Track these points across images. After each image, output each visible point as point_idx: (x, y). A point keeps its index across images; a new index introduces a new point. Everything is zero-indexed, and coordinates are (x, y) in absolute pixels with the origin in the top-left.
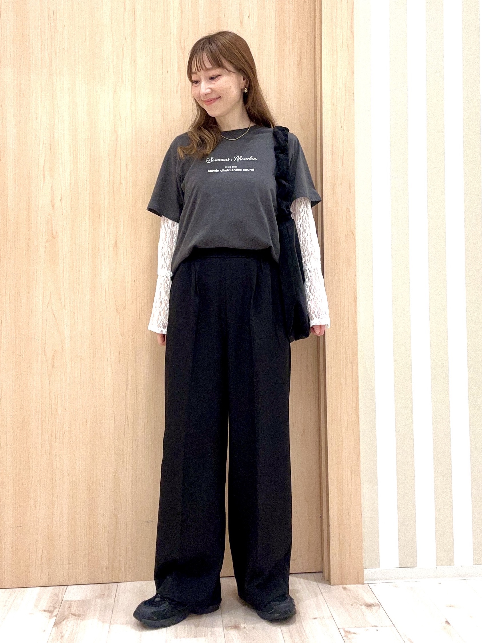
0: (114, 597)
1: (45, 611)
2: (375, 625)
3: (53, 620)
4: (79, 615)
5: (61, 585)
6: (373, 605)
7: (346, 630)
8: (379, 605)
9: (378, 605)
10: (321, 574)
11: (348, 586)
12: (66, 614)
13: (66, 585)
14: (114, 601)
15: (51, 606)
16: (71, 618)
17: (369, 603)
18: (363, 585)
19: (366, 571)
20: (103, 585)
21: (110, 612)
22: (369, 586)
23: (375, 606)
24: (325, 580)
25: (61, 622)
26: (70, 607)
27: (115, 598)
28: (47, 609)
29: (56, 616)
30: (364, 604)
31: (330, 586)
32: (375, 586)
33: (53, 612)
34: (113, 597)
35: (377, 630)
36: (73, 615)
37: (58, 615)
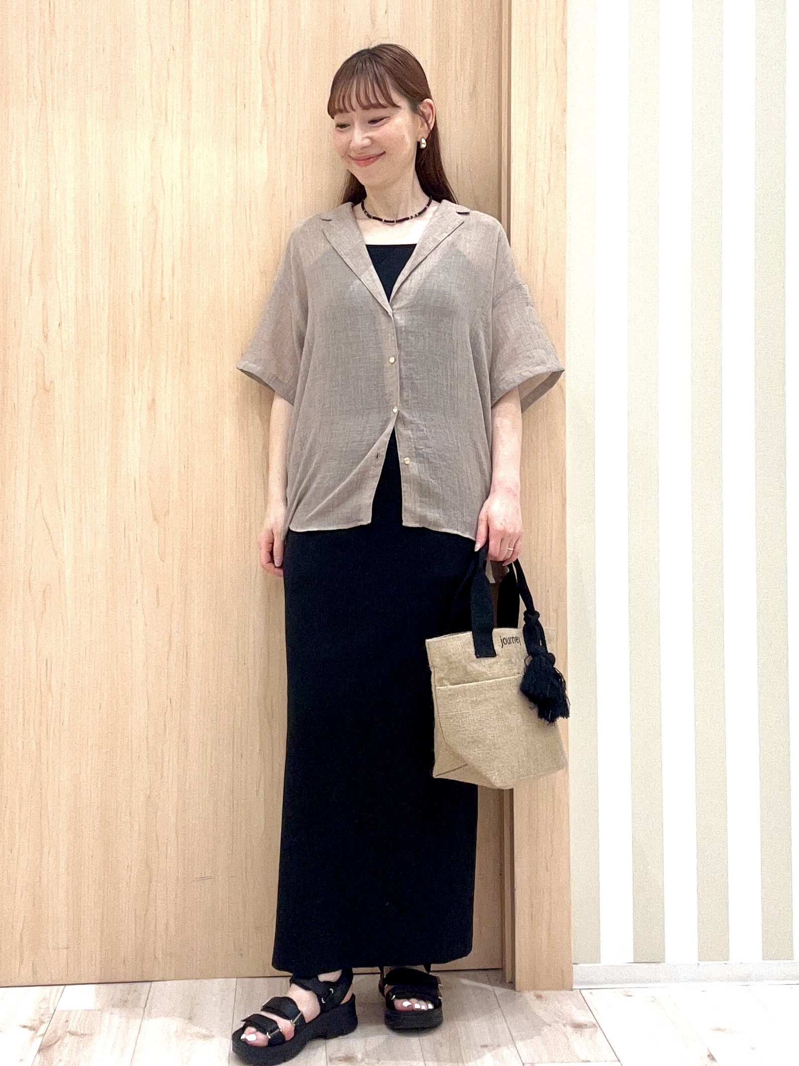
0: (144, 1006)
1: (25, 1027)
3: (38, 1042)
4: (83, 1035)
6: (587, 1025)
8: (596, 1026)
10: (500, 972)
11: (544, 993)
13: (63, 983)
14: (142, 1012)
16: (68, 1039)
18: (572, 992)
19: (576, 968)
20: (127, 985)
21: (137, 1031)
22: (581, 994)
23: (589, 1028)
24: (507, 982)
25: (52, 1045)
26: (67, 1021)
28: (27, 1024)
29: (43, 1035)
30: (570, 1024)
31: (516, 993)
32: (591, 993)
33: (38, 1028)
34: (142, 1005)
36: (73, 1034)
37: (46, 1035)
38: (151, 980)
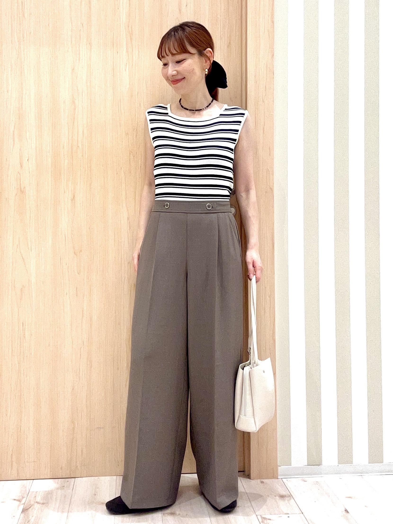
2: (287, 513)
3: (21, 507)
4: (43, 504)
5: (27, 479)
6: (286, 496)
7: (263, 516)
8: (290, 496)
11: (265, 481)
12: (32, 503)
13: (32, 479)
14: (71, 492)
15: (20, 496)
16: (37, 506)
17: (283, 495)
18: (278, 480)
19: (279, 468)
21: (69, 501)
22: (282, 480)
23: (287, 497)
24: (246, 475)
25: (28, 509)
26: (35, 497)
27: (72, 490)
28: (16, 499)
30: (278, 496)
31: (250, 480)
32: (287, 480)
33: (21, 501)
34: (72, 488)
35: (289, 517)
36: (38, 503)
37: (25, 504)
38: (74, 477)
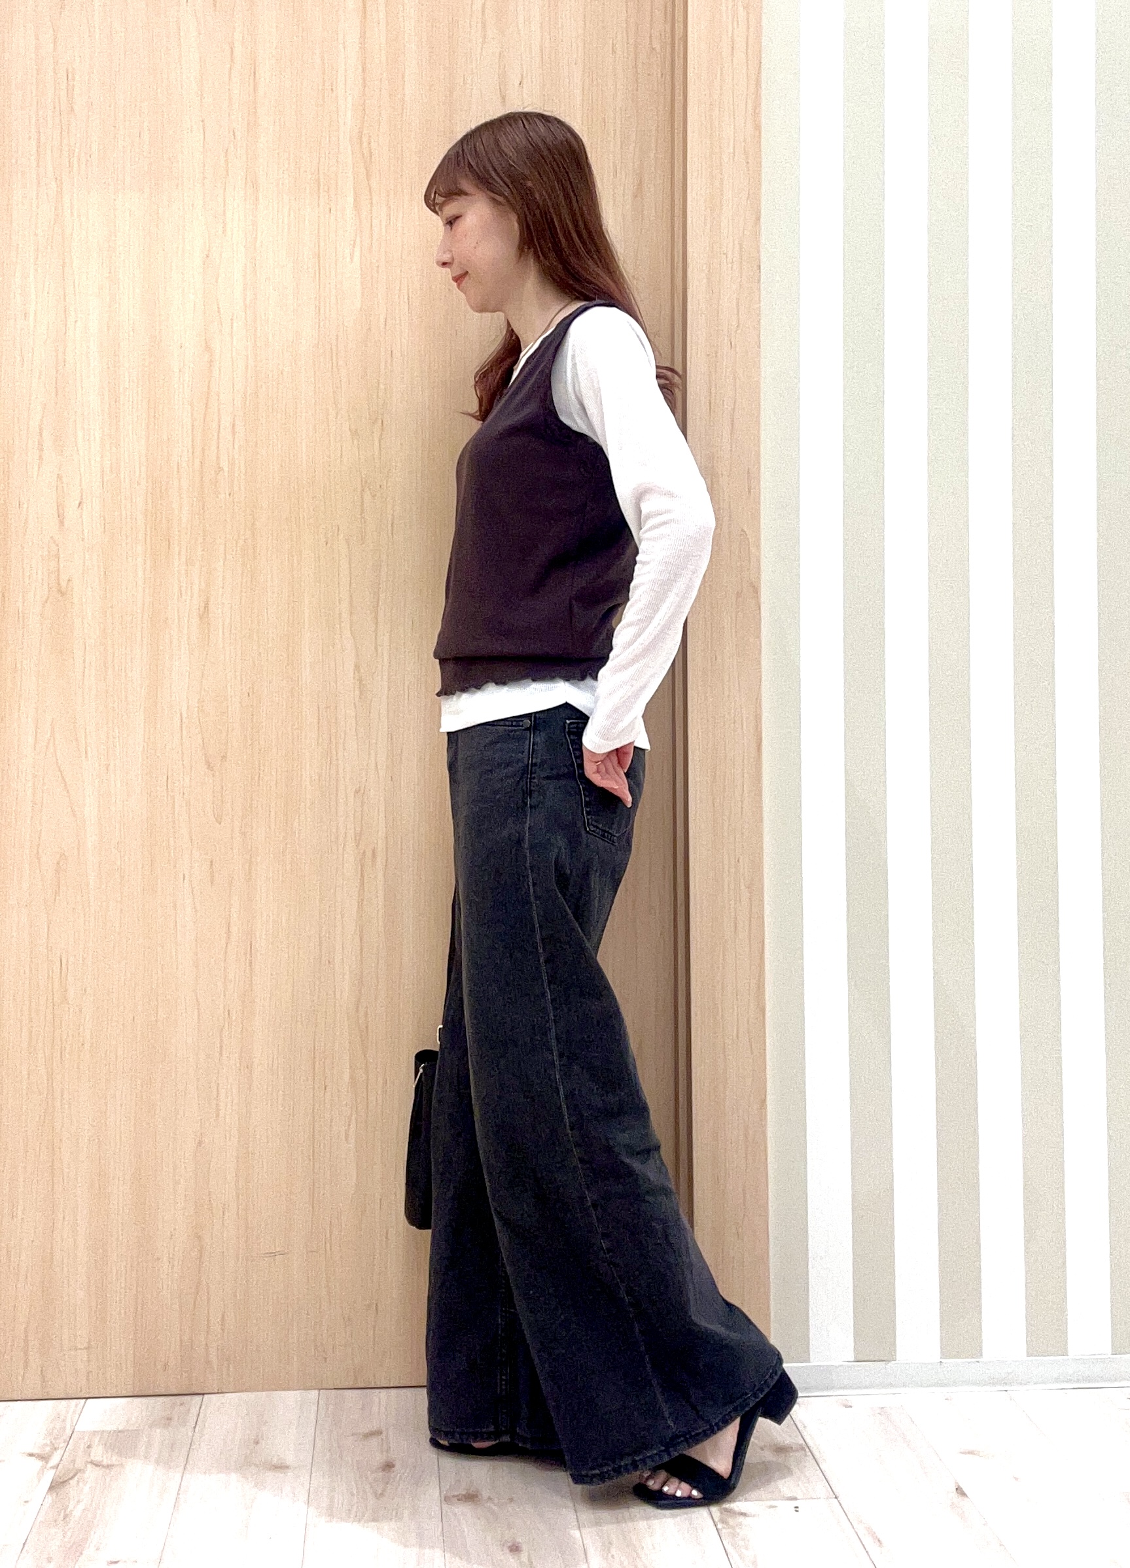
1: (31, 1455)
3: (49, 1476)
4: (109, 1467)
5: (70, 1396)
6: (791, 1448)
9: (803, 1449)
12: (79, 1464)
13: (82, 1396)
14: (190, 1434)
15: (46, 1445)
16: (91, 1473)
17: (782, 1444)
20: (169, 1397)
21: (182, 1460)
23: (795, 1452)
25: (65, 1481)
26: (89, 1447)
27: (195, 1427)
28: (35, 1451)
29: (57, 1467)
30: (769, 1446)
34: (193, 1425)
36: (97, 1465)
37: (61, 1466)
38: (202, 1392)
